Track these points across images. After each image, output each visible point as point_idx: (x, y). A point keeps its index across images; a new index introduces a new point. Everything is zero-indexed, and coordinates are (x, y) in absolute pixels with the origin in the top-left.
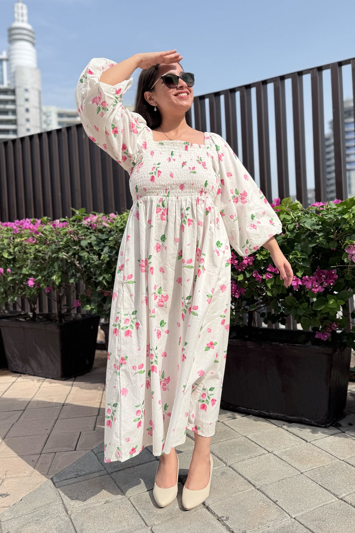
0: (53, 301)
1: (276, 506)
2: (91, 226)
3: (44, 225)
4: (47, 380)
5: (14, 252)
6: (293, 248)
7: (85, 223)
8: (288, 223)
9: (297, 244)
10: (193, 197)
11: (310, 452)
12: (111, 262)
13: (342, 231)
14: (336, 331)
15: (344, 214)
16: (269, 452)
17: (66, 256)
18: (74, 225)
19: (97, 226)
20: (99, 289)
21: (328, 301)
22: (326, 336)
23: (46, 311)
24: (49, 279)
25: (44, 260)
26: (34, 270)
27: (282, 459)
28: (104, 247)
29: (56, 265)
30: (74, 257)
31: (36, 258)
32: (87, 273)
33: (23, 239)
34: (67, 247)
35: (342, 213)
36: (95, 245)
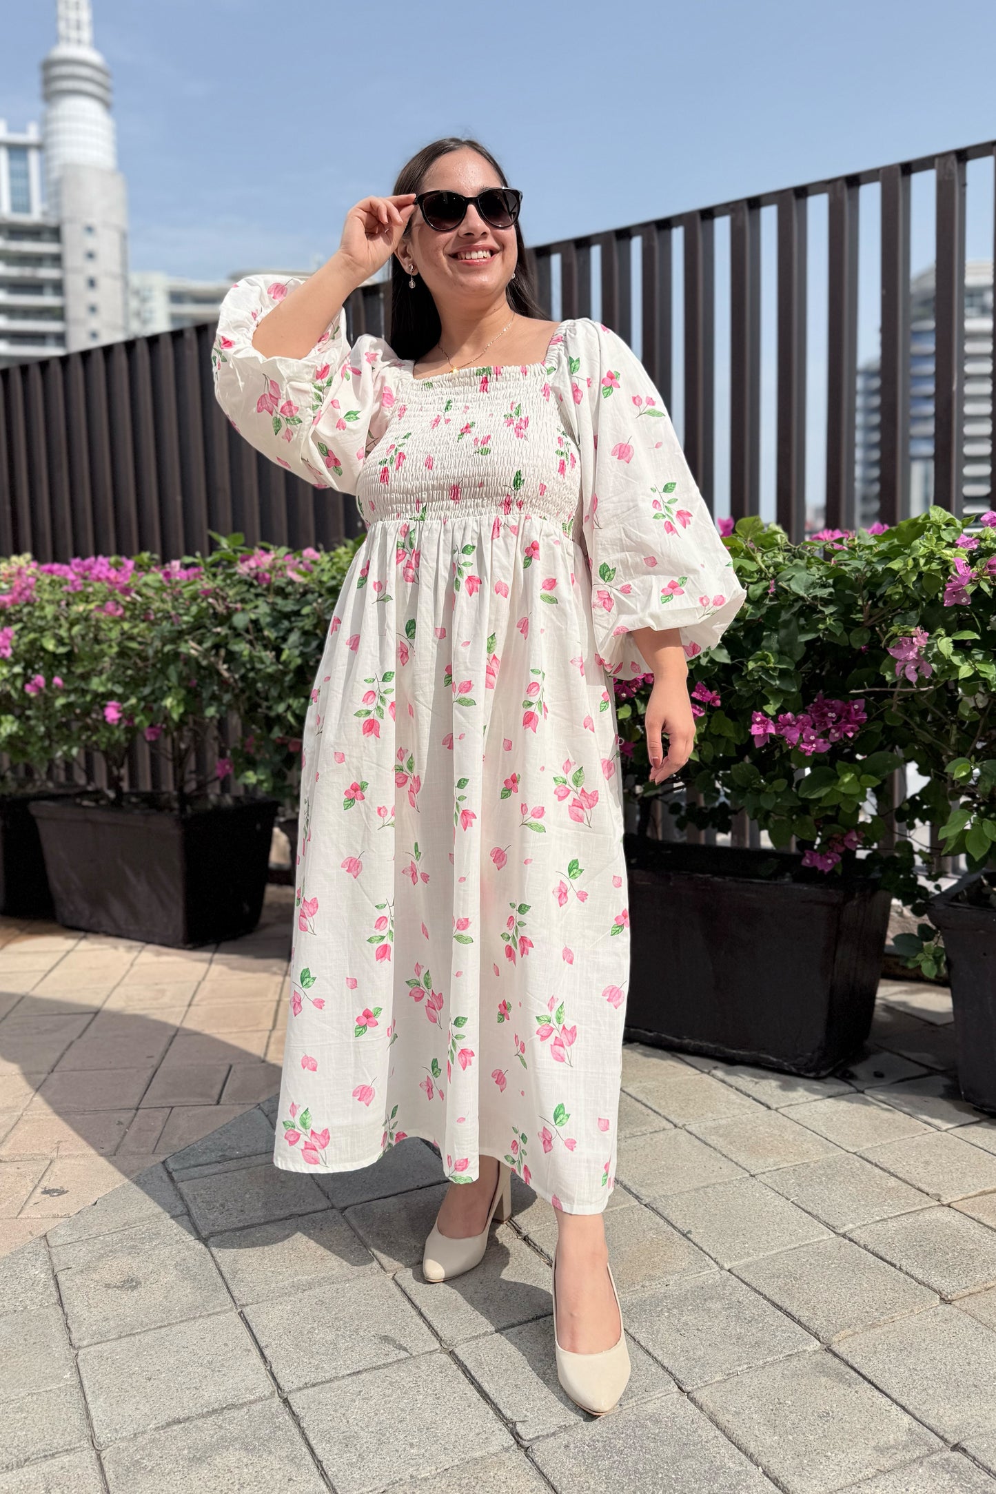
0: (163, 760)
1: (686, 1243)
2: (256, 577)
3: (143, 573)
4: (151, 947)
5: (71, 638)
6: (757, 644)
7: (242, 569)
8: (749, 580)
9: (770, 635)
10: (485, 518)
11: (776, 1132)
12: (306, 669)
13: (885, 603)
14: (854, 853)
15: (891, 560)
16: (675, 1126)
17: (196, 650)
18: (215, 575)
19: (273, 579)
20: (277, 733)
21: (838, 778)
22: (830, 861)
23: (146, 786)
24: (155, 707)
25: (145, 659)
26: (118, 682)
27: (706, 1144)
28: (290, 630)
29: (172, 672)
30: (217, 654)
31: (123, 653)
32: (247, 694)
33: (92, 606)
34: (199, 628)
35: (886, 557)
36: (268, 624)
